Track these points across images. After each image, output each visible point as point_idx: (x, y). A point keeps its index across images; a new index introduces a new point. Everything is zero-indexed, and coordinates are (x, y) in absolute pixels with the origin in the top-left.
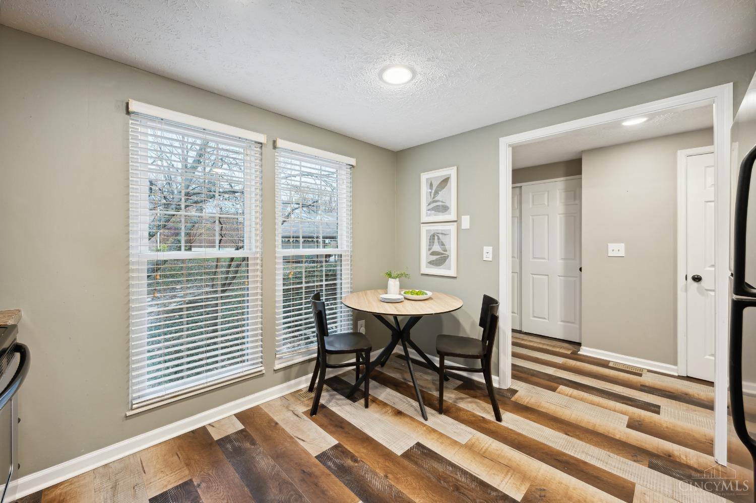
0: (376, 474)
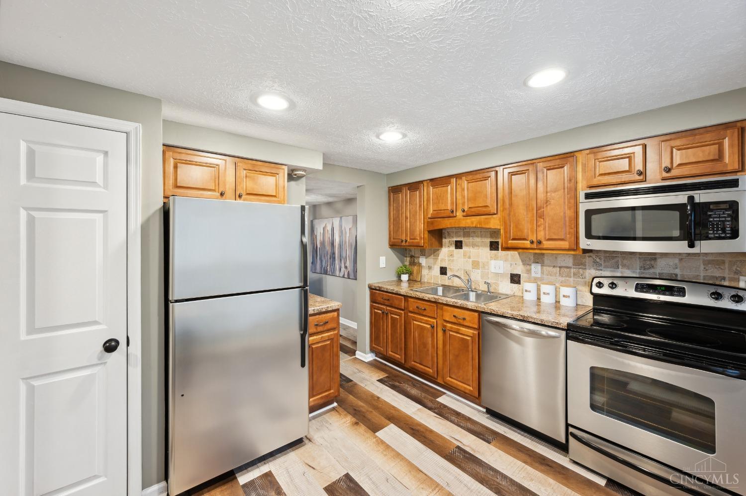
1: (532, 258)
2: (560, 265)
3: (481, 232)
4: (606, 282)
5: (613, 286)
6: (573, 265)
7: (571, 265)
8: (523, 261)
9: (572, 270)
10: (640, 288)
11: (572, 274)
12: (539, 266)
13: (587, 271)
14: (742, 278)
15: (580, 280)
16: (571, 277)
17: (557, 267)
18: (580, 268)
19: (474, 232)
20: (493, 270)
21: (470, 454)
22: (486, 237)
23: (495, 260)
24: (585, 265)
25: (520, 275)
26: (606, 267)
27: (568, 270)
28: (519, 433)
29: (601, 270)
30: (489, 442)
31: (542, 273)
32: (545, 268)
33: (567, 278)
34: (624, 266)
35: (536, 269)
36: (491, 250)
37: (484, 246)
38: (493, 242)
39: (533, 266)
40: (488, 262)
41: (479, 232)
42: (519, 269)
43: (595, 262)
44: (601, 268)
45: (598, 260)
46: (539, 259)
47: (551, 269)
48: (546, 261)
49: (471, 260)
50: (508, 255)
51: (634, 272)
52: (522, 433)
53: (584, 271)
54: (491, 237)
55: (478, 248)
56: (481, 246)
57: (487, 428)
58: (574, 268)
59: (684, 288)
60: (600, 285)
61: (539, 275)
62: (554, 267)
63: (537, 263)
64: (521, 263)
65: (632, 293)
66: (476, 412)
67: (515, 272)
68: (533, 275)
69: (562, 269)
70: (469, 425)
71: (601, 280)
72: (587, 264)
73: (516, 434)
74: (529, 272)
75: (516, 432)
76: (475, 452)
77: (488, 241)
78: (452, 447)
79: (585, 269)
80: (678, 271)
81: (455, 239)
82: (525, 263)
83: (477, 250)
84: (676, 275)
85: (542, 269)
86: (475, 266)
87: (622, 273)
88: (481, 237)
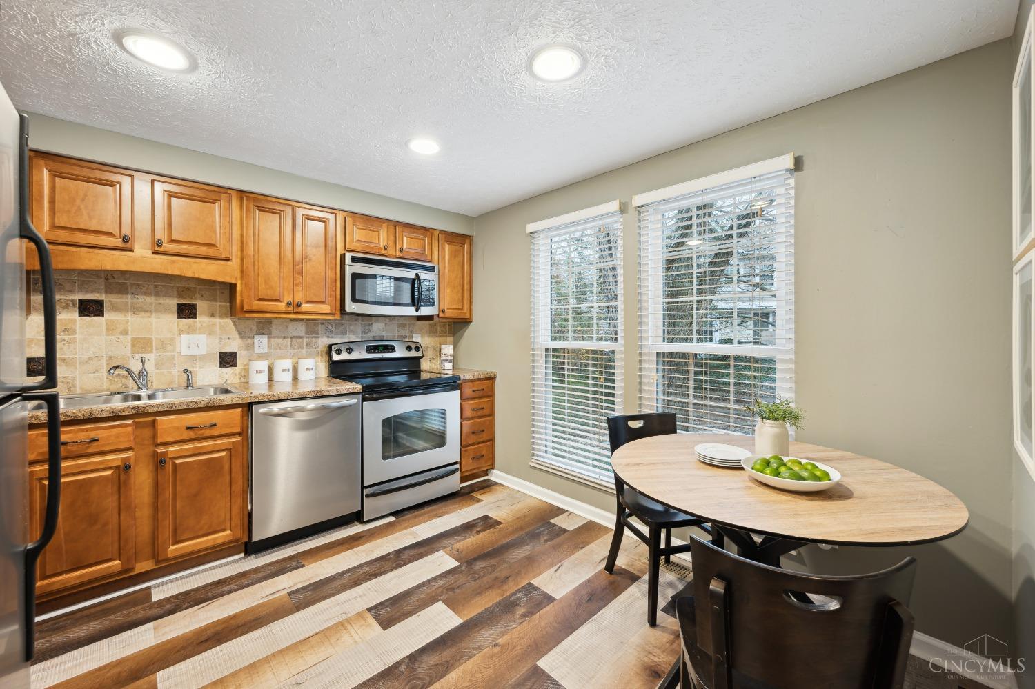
0: (502, 634)
1: (255, 327)
2: (291, 335)
3: (156, 286)
4: (343, 348)
5: (350, 351)
6: (306, 334)
7: (303, 334)
8: (240, 333)
9: (305, 340)
10: (370, 350)
11: (305, 344)
12: (265, 339)
13: (320, 339)
14: (414, 335)
15: (313, 350)
16: (303, 348)
17: (288, 338)
18: (313, 337)
19: (138, 285)
20: (185, 351)
21: (310, 585)
22: (167, 295)
23: (188, 333)
24: (318, 334)
25: (236, 353)
26: (337, 334)
27: (301, 340)
28: (305, 542)
29: (333, 337)
30: (304, 566)
31: (269, 347)
32: (272, 340)
33: (300, 350)
34: (351, 332)
35: (261, 343)
36: (178, 318)
37: (166, 310)
38: (182, 305)
39: (257, 339)
40: (172, 339)
41: (152, 287)
42: (233, 345)
43: (327, 330)
44: (333, 335)
45: (330, 327)
46: (264, 327)
47: (280, 341)
48: (274, 331)
49: (129, 337)
50: (214, 325)
51: (357, 337)
52: (306, 539)
53: (317, 339)
54: (180, 295)
55: (148, 314)
56: (156, 311)
57: (277, 562)
58: (307, 338)
59: (393, 346)
60: (339, 352)
61: (265, 350)
62: (284, 338)
63: (263, 334)
64: (237, 336)
65: (366, 355)
66: (235, 565)
67: (228, 350)
68: (257, 350)
69: (294, 340)
70: (254, 576)
71: (339, 346)
72: (320, 332)
73: (304, 544)
74: (250, 347)
75: (301, 543)
76: (309, 580)
77: (173, 302)
78: (285, 599)
79: (318, 337)
80: (384, 334)
81: (78, 297)
82: (242, 335)
83: (146, 319)
84: (384, 337)
85: (268, 341)
86: (142, 348)
87: (349, 338)
88: (157, 294)
